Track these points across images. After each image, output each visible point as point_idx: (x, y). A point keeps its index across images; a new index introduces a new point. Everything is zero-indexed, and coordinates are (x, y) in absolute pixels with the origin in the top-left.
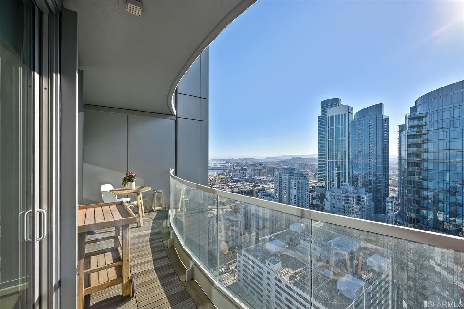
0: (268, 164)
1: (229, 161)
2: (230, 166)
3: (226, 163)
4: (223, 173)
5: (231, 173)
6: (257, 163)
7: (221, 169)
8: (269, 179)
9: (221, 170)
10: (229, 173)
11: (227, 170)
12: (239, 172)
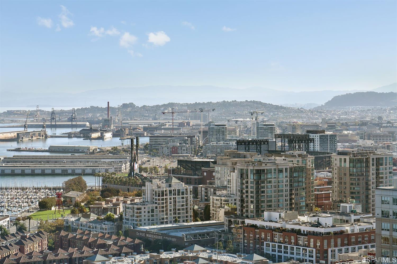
0: (346, 139)
1: (107, 122)
2: (115, 151)
3: (86, 134)
4: (71, 194)
5: (117, 193)
6: (278, 131)
7: (58, 168)
8: (347, 228)
9: (53, 174)
10: (103, 192)
11: (93, 174)
12: (164, 186)
